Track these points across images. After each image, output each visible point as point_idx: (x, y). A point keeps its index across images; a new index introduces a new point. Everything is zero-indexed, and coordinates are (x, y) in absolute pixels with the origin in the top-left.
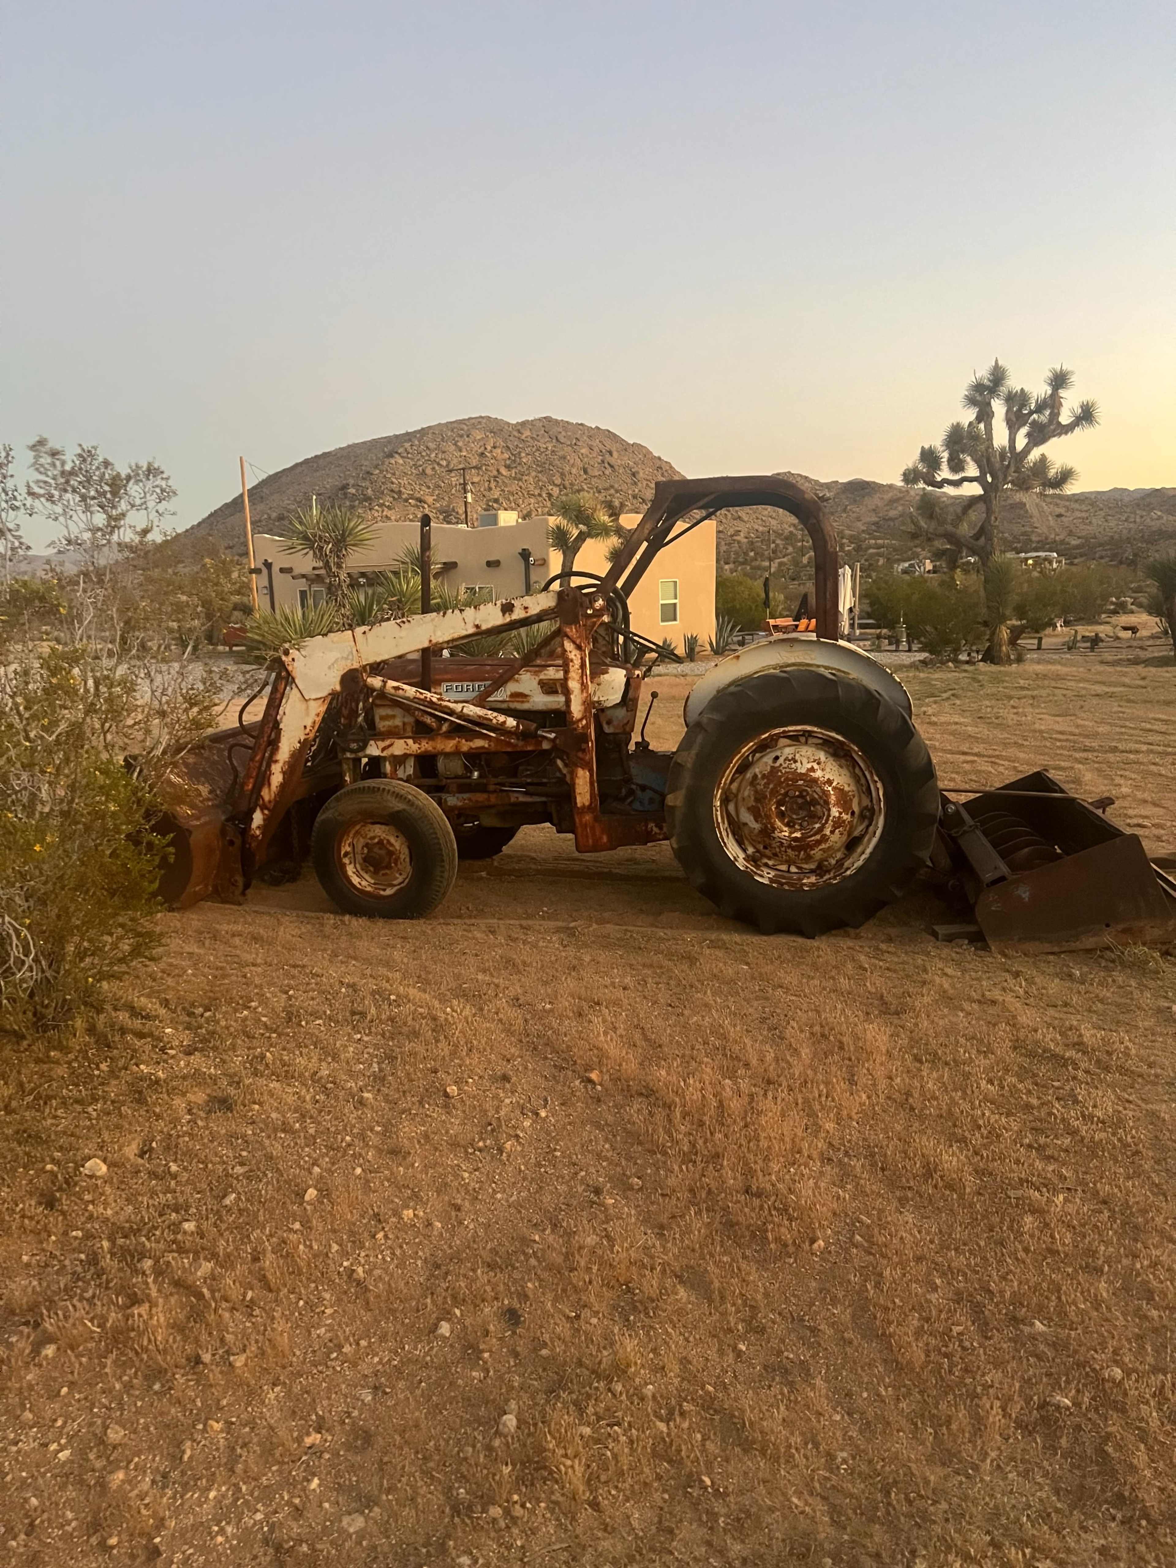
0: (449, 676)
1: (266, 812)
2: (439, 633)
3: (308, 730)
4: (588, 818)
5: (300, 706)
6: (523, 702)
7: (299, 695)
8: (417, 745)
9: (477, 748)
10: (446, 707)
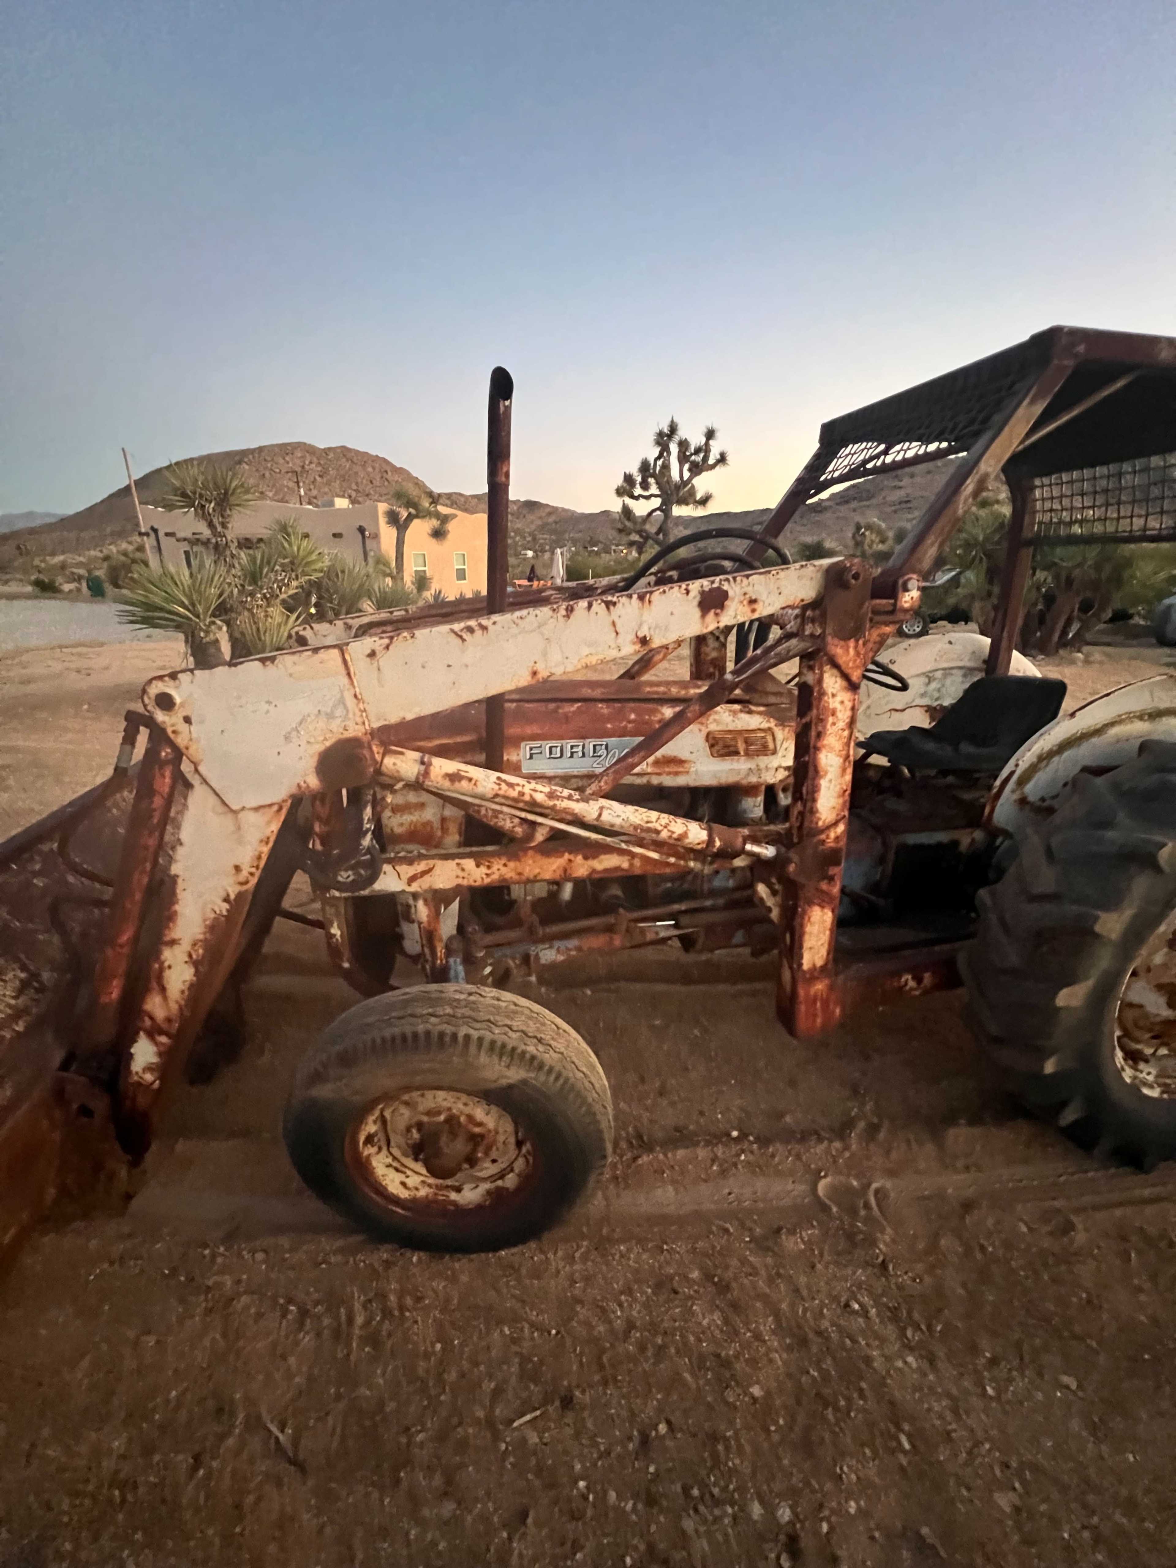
0: (535, 729)
1: (163, 1039)
2: (555, 656)
3: (244, 873)
4: (820, 987)
5: (219, 823)
6: (677, 774)
7: (212, 800)
8: (483, 870)
9: (606, 870)
10: (565, 811)
